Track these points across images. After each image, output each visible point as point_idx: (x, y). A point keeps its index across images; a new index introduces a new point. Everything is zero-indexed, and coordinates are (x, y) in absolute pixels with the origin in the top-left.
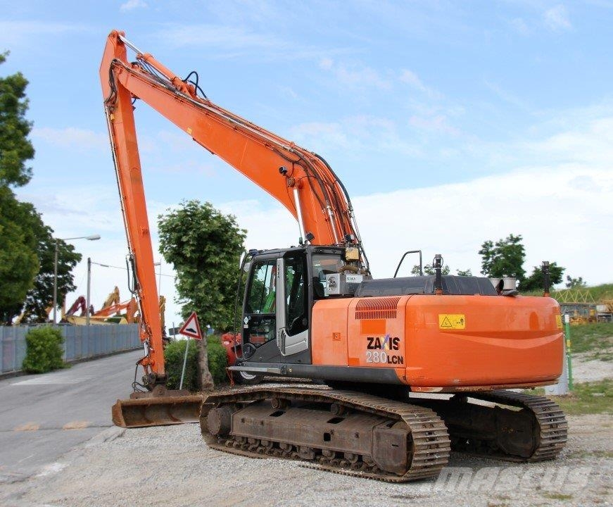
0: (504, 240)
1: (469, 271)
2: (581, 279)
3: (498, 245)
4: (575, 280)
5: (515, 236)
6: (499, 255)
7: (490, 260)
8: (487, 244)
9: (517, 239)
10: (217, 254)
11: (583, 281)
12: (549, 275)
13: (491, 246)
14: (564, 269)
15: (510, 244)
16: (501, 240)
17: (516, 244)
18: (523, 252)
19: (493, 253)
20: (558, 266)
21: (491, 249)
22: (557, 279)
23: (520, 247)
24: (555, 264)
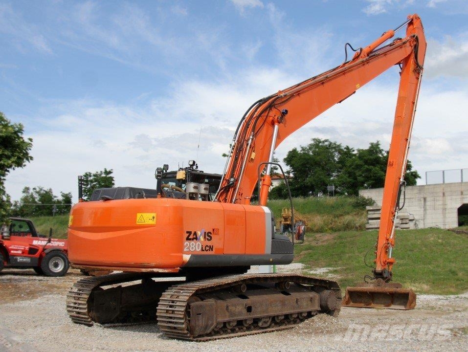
1: (70, 193)
3: (94, 175)
5: (108, 170)
6: (95, 183)
7: (89, 186)
8: (87, 174)
9: (110, 172)
10: (8, 158)
13: (90, 176)
15: (103, 175)
16: (97, 172)
17: (108, 176)
18: (113, 182)
19: (91, 181)
21: (90, 178)
23: (112, 179)
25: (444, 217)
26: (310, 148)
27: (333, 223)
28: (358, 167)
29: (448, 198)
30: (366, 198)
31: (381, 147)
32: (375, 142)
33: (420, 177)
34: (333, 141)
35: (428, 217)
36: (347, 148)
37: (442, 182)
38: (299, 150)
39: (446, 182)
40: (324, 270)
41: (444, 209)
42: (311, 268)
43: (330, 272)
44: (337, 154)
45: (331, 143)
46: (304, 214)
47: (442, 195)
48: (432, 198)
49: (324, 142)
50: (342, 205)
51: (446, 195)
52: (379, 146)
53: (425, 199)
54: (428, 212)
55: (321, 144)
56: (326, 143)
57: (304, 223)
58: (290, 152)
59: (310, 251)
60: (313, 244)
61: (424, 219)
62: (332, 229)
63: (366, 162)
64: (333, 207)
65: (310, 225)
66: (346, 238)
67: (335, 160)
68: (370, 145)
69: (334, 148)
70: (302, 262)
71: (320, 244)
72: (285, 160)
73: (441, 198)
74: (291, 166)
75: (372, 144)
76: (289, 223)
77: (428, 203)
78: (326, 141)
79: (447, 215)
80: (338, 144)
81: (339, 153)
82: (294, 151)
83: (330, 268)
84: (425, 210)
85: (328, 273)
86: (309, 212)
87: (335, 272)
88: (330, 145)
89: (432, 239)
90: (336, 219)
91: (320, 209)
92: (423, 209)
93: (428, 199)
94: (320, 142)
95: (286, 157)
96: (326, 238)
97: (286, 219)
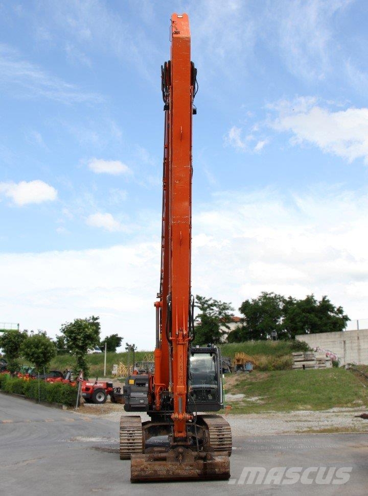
0: (88, 318)
2: (134, 345)
4: (130, 346)
5: (95, 317)
9: (97, 319)
11: (135, 346)
12: (114, 341)
14: (123, 338)
15: (91, 321)
17: (95, 322)
18: (99, 327)
20: (119, 336)
22: (118, 345)
23: (98, 324)
24: (117, 335)
25: (359, 355)
26: (259, 300)
27: (275, 362)
28: (298, 315)
29: (361, 341)
30: (301, 341)
31: (315, 298)
32: (310, 295)
33: (350, 320)
34: (278, 294)
35: (347, 355)
36: (290, 298)
37: (357, 329)
38: (251, 302)
39: (359, 329)
40: (256, 398)
41: (359, 349)
42: (248, 397)
43: (260, 399)
44: (281, 303)
45: (276, 295)
46: (254, 354)
47: (357, 338)
48: (350, 341)
49: (270, 294)
50: (282, 348)
51: (360, 338)
52: (314, 298)
53: (345, 342)
54: (347, 352)
55: (268, 296)
56: (272, 295)
57: (252, 363)
58: (244, 303)
59: (251, 386)
60: (254, 381)
61: (344, 357)
62: (274, 366)
63: (304, 311)
64: (276, 349)
65: (257, 363)
66: (275, 376)
67: (280, 309)
68: (306, 297)
69: (279, 298)
70: (244, 393)
71: (258, 380)
72: (240, 309)
73: (356, 341)
74: (245, 314)
75: (308, 296)
76: (240, 363)
77: (347, 345)
78: (272, 293)
79: (362, 354)
80: (281, 295)
81: (283, 302)
82: (247, 302)
83: (260, 397)
84: (345, 350)
85: (258, 400)
86: (258, 354)
87: (262, 399)
88: (275, 296)
89: (331, 376)
90: (278, 359)
91: (266, 351)
92: (343, 350)
93: (347, 342)
94: (267, 294)
95: (240, 306)
96: (262, 376)
97: (238, 360)
